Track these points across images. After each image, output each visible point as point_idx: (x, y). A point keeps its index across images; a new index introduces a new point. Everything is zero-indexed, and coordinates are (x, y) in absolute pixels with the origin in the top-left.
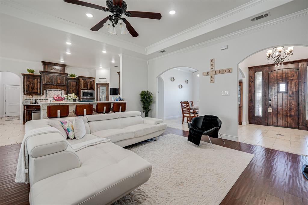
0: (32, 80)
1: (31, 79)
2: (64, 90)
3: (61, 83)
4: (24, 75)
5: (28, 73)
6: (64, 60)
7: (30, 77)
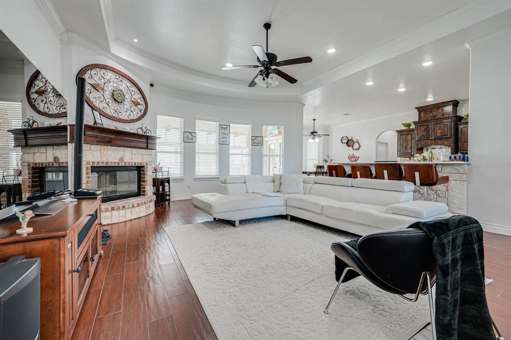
0: (406, 138)
1: (404, 136)
2: (447, 146)
3: (442, 134)
4: (399, 132)
5: (403, 128)
6: (434, 96)
7: (404, 133)
